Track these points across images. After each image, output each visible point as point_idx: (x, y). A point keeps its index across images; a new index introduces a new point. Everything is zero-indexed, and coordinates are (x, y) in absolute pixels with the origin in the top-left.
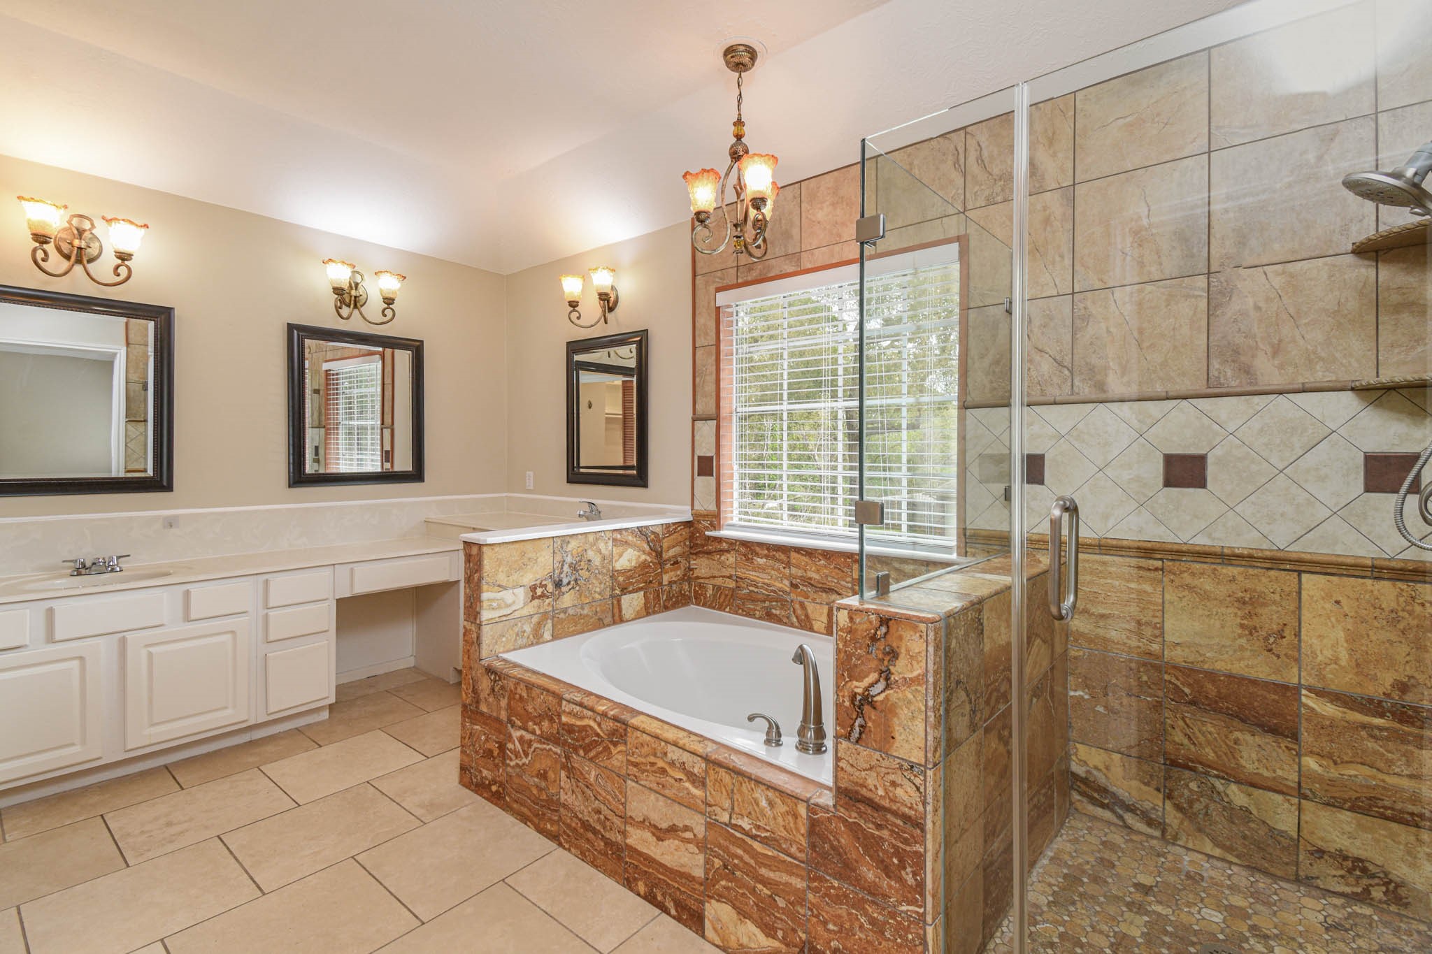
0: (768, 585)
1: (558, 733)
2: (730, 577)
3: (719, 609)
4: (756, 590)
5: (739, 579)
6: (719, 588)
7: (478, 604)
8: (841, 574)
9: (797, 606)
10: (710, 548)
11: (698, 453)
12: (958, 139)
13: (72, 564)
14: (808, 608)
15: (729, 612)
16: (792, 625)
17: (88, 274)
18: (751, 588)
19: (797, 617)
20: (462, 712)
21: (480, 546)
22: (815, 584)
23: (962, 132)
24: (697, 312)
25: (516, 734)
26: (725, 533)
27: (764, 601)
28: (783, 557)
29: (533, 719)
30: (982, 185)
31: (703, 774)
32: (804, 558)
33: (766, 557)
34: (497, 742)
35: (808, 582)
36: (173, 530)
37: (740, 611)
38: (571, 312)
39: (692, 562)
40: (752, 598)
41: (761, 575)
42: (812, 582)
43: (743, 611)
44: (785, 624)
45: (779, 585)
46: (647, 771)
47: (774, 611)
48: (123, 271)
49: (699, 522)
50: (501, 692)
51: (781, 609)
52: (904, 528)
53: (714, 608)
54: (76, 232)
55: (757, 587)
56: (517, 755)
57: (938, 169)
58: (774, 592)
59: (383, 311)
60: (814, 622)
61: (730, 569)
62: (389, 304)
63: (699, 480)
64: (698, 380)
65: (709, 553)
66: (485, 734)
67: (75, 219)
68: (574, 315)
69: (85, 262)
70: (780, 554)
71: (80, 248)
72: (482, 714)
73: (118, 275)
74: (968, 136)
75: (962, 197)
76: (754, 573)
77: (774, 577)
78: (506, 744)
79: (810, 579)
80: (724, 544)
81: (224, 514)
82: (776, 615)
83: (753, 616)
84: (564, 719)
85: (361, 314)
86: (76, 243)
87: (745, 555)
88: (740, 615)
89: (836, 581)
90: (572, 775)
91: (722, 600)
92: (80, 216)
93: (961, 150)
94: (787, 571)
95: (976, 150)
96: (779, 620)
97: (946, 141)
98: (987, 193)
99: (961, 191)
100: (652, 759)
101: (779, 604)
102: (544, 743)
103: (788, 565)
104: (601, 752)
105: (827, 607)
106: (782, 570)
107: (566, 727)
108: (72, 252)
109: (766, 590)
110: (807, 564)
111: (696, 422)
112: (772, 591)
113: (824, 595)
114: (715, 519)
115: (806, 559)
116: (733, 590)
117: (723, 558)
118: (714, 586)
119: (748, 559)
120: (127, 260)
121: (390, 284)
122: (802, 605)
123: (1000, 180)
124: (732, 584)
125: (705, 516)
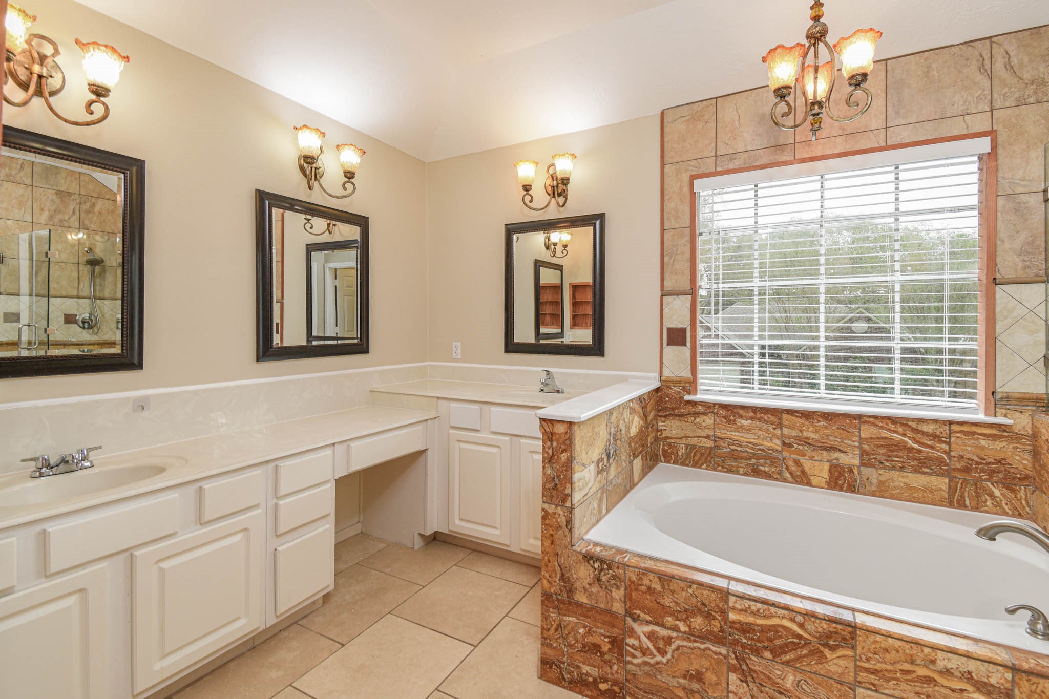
0: (753, 444)
1: (722, 630)
2: (708, 437)
3: (693, 466)
4: (739, 449)
5: (716, 439)
6: (693, 447)
7: (569, 486)
8: (846, 434)
9: (791, 463)
10: (683, 411)
11: (667, 324)
12: (984, 47)
13: (33, 463)
14: (804, 465)
15: (706, 469)
16: (785, 480)
17: (51, 109)
18: (733, 447)
19: (791, 473)
20: (542, 602)
21: (570, 424)
22: (814, 443)
23: (987, 41)
24: (666, 198)
25: (641, 629)
26: (699, 397)
27: (750, 459)
28: (772, 418)
29: (675, 615)
30: (1011, 88)
31: (1008, 685)
32: (799, 420)
33: (752, 418)
34: (606, 637)
35: (806, 442)
36: (145, 414)
37: (720, 468)
38: (524, 195)
39: (660, 424)
40: (734, 455)
41: (746, 435)
42: (810, 441)
43: (723, 467)
44: (777, 479)
45: (767, 444)
46: (898, 679)
47: (762, 468)
48: (98, 109)
49: (669, 387)
50: (613, 582)
51: (771, 466)
52: (897, 391)
53: (687, 465)
54: (36, 55)
55: (741, 446)
56: (645, 652)
57: (960, 72)
58: (762, 450)
59: (344, 185)
60: (812, 478)
61: (707, 430)
62: (349, 178)
63: (668, 350)
64: (666, 259)
65: (681, 416)
66: (585, 627)
67: (35, 40)
68: (528, 198)
69: (47, 94)
70: (769, 416)
71: (40, 77)
72: (580, 605)
73: (92, 113)
74: (994, 45)
75: (989, 98)
76: (737, 434)
77: (762, 436)
78: (624, 639)
79: (807, 438)
80: (700, 408)
81: (195, 392)
82: (765, 472)
83: (737, 473)
84: (732, 616)
85: (321, 186)
86: (36, 68)
87: (725, 418)
88: (720, 471)
89: (839, 440)
90: (749, 679)
91: (696, 458)
92: (42, 37)
93: (987, 56)
94: (778, 432)
95: (1004, 58)
96: (768, 476)
97: (970, 48)
98: (1017, 95)
99: (988, 92)
100: (907, 666)
101: (768, 461)
102: (695, 641)
103: (780, 425)
104: (805, 656)
105: (828, 464)
106: (772, 430)
107: (736, 626)
108: (30, 80)
109: (752, 449)
110: (803, 425)
111: (665, 297)
112: (759, 450)
113: (825, 453)
114: (691, 384)
115: (803, 421)
116: (711, 449)
117: (698, 420)
118: (687, 446)
119: (729, 421)
120: (104, 96)
121: (350, 158)
122: (797, 462)
123: (1032, 84)
124: (709, 444)
125: (676, 382)
